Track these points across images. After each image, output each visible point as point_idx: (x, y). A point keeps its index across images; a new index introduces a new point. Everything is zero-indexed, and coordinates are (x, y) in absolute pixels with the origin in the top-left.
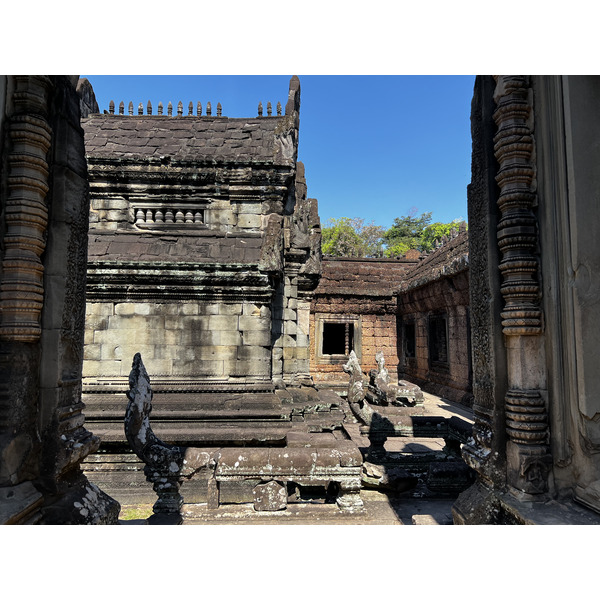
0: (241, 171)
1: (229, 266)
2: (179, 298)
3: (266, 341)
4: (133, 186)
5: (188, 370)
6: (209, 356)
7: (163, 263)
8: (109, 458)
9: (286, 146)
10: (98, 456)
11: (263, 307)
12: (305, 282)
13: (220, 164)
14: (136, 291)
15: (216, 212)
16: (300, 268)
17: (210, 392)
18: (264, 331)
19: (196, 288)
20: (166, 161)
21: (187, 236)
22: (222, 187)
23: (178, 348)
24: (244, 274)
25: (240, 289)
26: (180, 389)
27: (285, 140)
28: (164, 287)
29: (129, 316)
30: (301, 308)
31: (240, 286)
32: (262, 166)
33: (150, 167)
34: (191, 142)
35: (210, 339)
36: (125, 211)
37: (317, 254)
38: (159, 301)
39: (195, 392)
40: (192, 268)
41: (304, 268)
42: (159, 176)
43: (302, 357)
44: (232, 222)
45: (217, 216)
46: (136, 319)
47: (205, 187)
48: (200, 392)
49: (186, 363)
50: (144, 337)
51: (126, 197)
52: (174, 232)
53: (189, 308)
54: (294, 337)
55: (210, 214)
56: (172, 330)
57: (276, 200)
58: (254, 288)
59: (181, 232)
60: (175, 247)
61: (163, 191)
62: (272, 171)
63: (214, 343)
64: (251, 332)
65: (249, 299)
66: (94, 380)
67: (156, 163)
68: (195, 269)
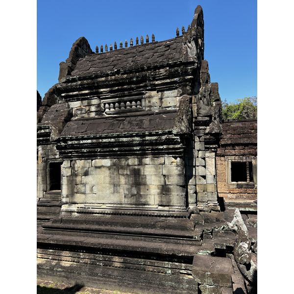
0: (162, 70)
1: (154, 133)
2: (127, 155)
3: (181, 182)
4: (102, 90)
5: (133, 200)
6: (145, 192)
7: (115, 134)
8: (87, 255)
9: (190, 49)
10: (81, 254)
11: (178, 159)
12: (209, 139)
13: (149, 69)
14: (102, 152)
15: (149, 100)
16: (205, 129)
17: (147, 215)
18: (179, 175)
19: (135, 148)
20: (118, 72)
21: (132, 116)
22: (151, 82)
23: (127, 186)
24: (164, 137)
25: (162, 147)
26: (128, 213)
27: (190, 45)
28: (117, 149)
29: (99, 167)
30: (208, 157)
31: (162, 145)
32: (175, 65)
33: (109, 78)
34: (134, 59)
35: (146, 180)
36: (99, 105)
37: (218, 119)
38: (115, 157)
39: (138, 215)
40: (132, 136)
41: (208, 129)
42: (115, 82)
43: (211, 191)
44: (158, 104)
45: (149, 102)
46: (103, 169)
47: (141, 85)
48: (141, 215)
49: (131, 197)
50: (108, 179)
51: (99, 97)
52: (125, 115)
53: (133, 161)
54: (204, 177)
55: (145, 101)
56: (123, 175)
57: (186, 86)
58: (171, 146)
59: (129, 114)
60: (124, 124)
61: (118, 91)
62: (182, 67)
63: (148, 183)
64: (171, 175)
65: (168, 153)
66: (82, 205)
67: (113, 74)
68: (134, 136)
